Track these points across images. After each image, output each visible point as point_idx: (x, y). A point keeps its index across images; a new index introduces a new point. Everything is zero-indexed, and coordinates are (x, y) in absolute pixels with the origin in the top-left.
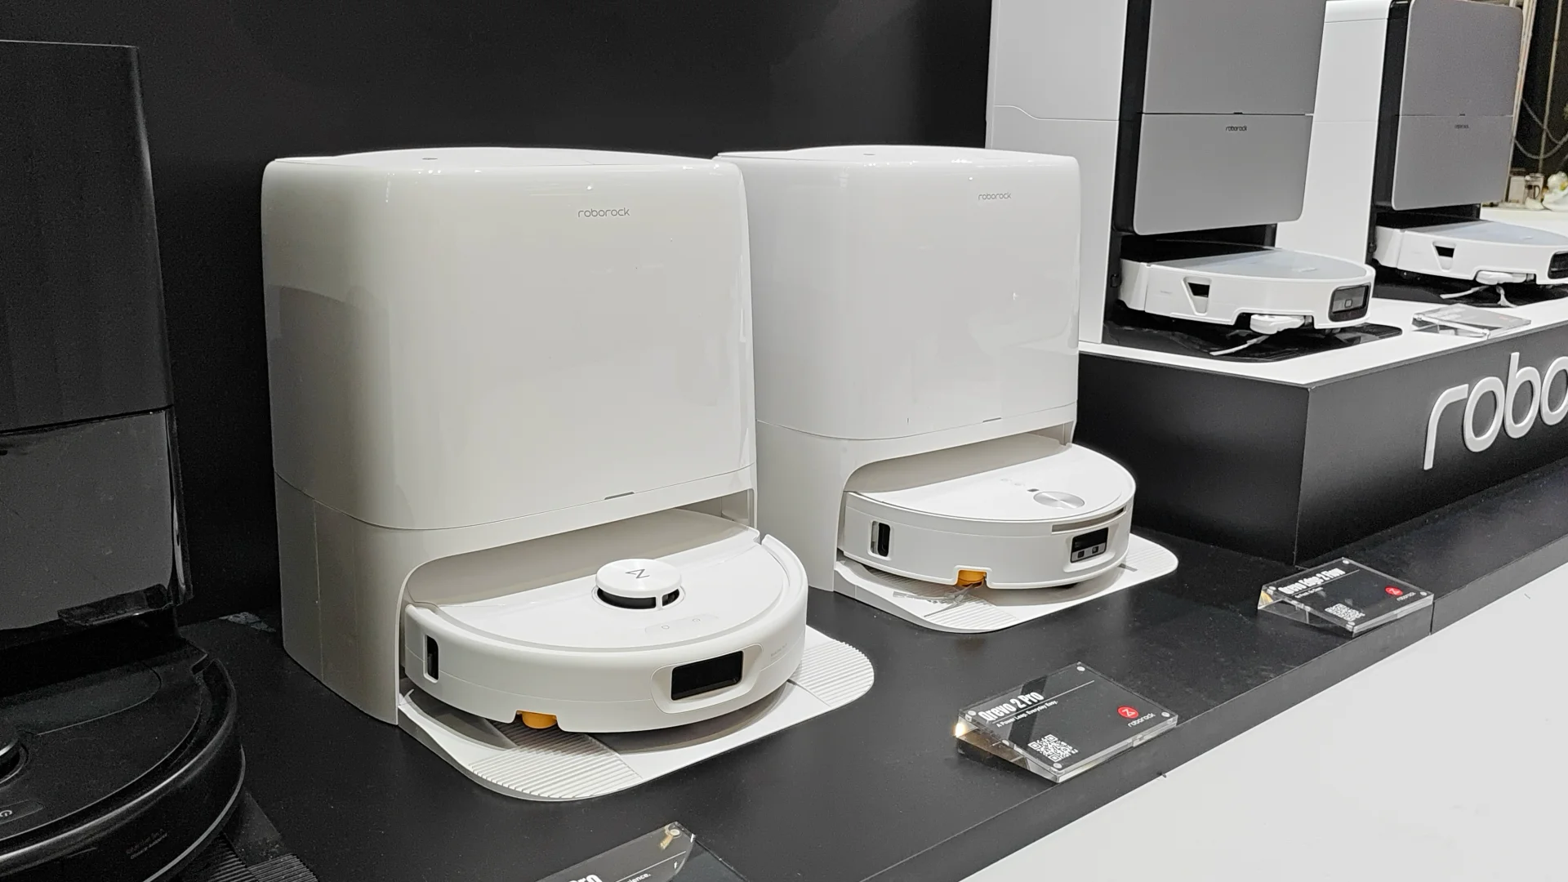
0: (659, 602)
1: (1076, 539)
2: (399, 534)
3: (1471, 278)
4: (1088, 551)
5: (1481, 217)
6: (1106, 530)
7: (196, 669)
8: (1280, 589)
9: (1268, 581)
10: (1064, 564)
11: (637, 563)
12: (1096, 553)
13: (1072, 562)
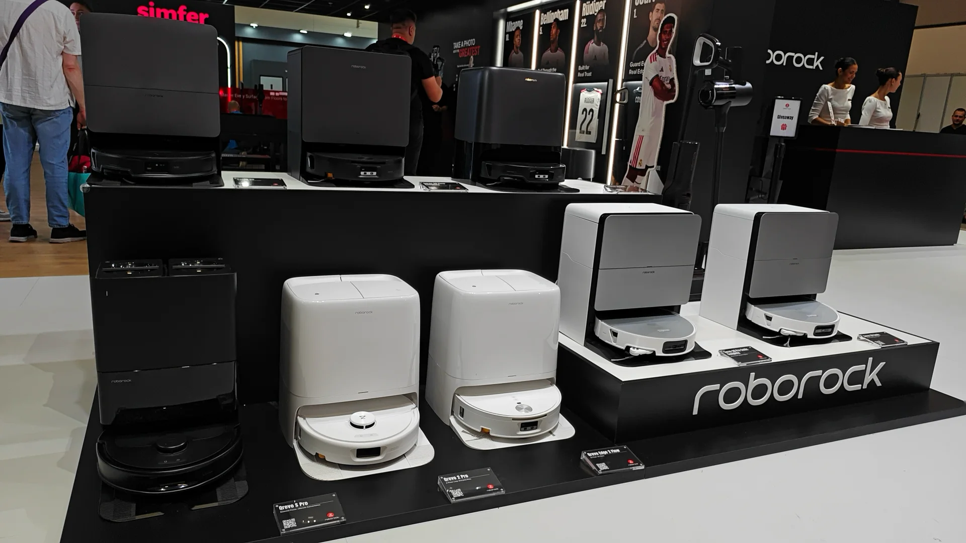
0: (364, 427)
1: (522, 424)
2: (297, 397)
3: (778, 331)
4: (528, 428)
5: (817, 300)
6: (537, 422)
7: (235, 428)
8: (588, 454)
9: (584, 450)
10: (518, 431)
11: (363, 413)
12: (532, 429)
13: (521, 431)
